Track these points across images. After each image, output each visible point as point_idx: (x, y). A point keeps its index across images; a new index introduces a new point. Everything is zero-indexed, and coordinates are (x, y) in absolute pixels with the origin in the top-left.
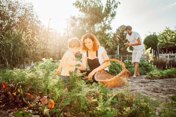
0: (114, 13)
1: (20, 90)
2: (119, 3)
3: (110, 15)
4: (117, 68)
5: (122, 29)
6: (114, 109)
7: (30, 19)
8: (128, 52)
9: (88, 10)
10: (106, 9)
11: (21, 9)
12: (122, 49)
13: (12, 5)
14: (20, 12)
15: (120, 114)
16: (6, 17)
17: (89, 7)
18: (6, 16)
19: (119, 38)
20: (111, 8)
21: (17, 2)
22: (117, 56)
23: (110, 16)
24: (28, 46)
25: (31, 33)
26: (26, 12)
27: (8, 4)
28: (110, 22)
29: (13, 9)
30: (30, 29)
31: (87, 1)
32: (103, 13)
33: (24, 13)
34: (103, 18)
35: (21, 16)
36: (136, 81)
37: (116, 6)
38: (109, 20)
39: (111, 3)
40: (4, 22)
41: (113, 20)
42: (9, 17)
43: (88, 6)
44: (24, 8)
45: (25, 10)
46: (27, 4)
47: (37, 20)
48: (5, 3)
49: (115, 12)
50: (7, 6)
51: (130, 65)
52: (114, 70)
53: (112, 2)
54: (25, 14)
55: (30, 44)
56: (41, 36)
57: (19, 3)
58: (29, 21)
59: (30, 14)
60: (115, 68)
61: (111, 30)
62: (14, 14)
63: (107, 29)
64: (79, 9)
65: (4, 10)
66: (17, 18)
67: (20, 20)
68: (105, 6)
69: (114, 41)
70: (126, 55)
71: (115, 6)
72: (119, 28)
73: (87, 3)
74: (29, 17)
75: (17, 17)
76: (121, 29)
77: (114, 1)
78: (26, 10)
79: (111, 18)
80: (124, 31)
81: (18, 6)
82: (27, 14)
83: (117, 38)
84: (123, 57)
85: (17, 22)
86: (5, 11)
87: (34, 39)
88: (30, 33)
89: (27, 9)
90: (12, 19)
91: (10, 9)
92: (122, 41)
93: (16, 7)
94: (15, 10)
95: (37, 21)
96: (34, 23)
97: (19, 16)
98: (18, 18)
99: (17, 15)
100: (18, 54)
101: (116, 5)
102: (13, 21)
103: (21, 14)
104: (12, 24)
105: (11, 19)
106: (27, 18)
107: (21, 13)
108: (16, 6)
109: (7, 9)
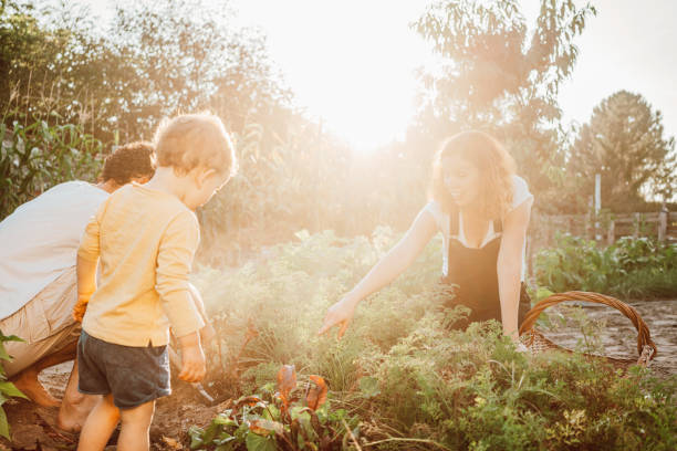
0: (569, 53)
1: (219, 344)
2: (593, 9)
3: (552, 58)
4: (588, 267)
5: (619, 107)
6: (532, 416)
7: (256, 83)
8: (646, 203)
9: (467, 45)
10: (537, 36)
11: (226, 49)
12: (618, 189)
13: (193, 35)
14: (221, 62)
15: (550, 435)
16: (173, 80)
17: (470, 33)
18: (171, 75)
19: (604, 146)
20: (559, 33)
21: (210, 25)
22: (593, 221)
23: (553, 64)
24: (250, 185)
25: (260, 135)
26: (242, 59)
27: (180, 32)
28: (555, 90)
29: (199, 49)
30: (256, 125)
31: (462, 13)
32: (525, 53)
33: (236, 64)
34: (526, 74)
35: (224, 75)
36: (663, 323)
37: (578, 24)
38: (550, 80)
39: (558, 12)
40: (166, 100)
41: (566, 80)
42: (184, 82)
43: (467, 30)
44: (234, 47)
45: (237, 53)
46: (245, 32)
47: (280, 87)
48: (167, 29)
49: (572, 48)
50: (177, 40)
51: (644, 255)
52: (577, 277)
53: (563, 10)
54: (238, 69)
55: (256, 177)
56: (295, 146)
57: (218, 27)
58: (251, 93)
59: (255, 65)
60: (581, 267)
61: (559, 118)
62: (201, 69)
63: (541, 115)
64: (433, 42)
65: (166, 55)
66: (212, 84)
67: (220, 91)
68: (532, 26)
69: (584, 157)
70: (629, 217)
71: (575, 22)
72: (606, 104)
73: (465, 19)
74: (253, 76)
75: (211, 78)
76: (614, 107)
77: (570, 4)
78: (243, 53)
79: (557, 72)
80: (626, 116)
81: (215, 38)
82: (245, 66)
83: (597, 143)
84: (617, 225)
85: (211, 97)
86: (170, 61)
87: (272, 161)
88: (255, 138)
89: (245, 50)
90: (194, 87)
91: (185, 51)
92: (619, 156)
93: (209, 42)
94: (204, 53)
95: (282, 92)
96: (271, 100)
97: (219, 76)
98: (216, 84)
99: (211, 74)
100: (215, 213)
101: (579, 19)
102: (197, 94)
103: (224, 69)
104: (194, 104)
105: (189, 89)
106: (248, 83)
107: (225, 65)
108: (205, 39)
109: (176, 49)
